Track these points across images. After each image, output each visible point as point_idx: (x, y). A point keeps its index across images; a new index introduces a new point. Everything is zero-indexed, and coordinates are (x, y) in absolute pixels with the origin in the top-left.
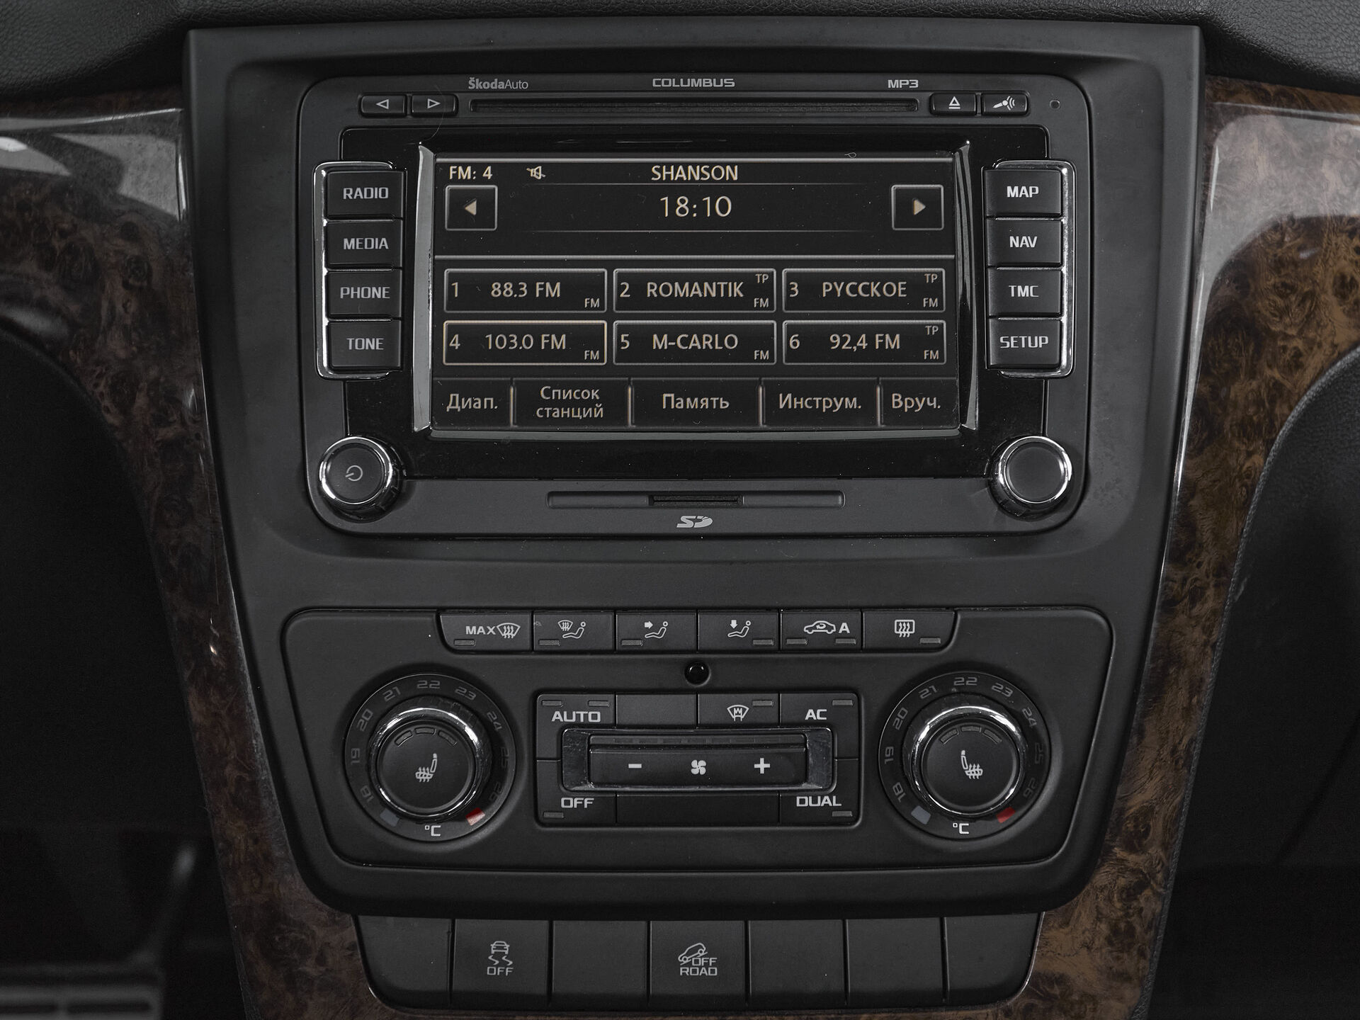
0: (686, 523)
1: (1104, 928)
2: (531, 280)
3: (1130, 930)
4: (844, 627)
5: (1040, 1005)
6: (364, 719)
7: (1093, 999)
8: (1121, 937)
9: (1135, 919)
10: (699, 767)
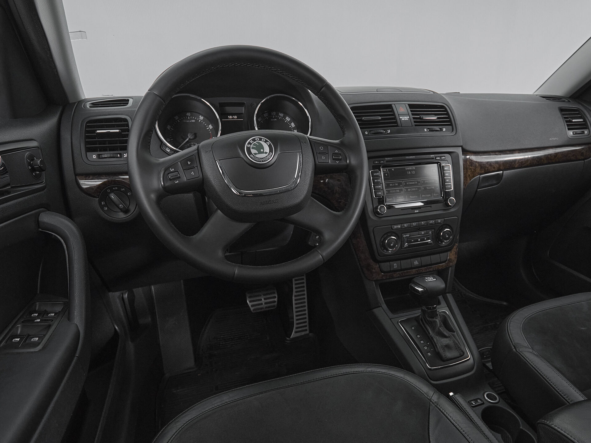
0: (416, 211)
1: (455, 253)
2: (394, 183)
5: (449, 262)
7: (453, 261)
9: (457, 251)
10: (419, 240)
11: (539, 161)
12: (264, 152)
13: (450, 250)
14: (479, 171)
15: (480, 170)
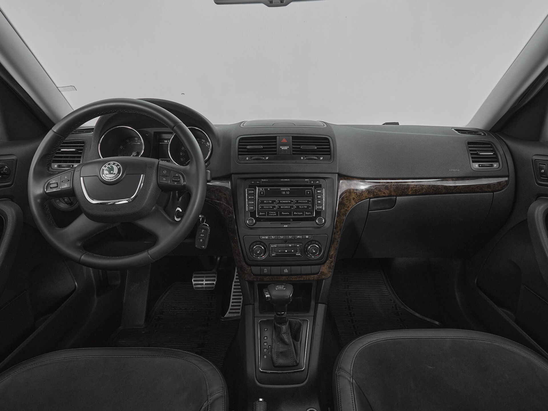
0: (285, 226)
1: (328, 267)
2: (268, 201)
3: (331, 267)
4: (301, 237)
5: (321, 275)
6: (252, 247)
7: (327, 274)
8: (329, 268)
9: (331, 266)
10: (286, 251)
11: (436, 190)
12: (113, 173)
13: (323, 263)
14: (366, 195)
15: (368, 194)
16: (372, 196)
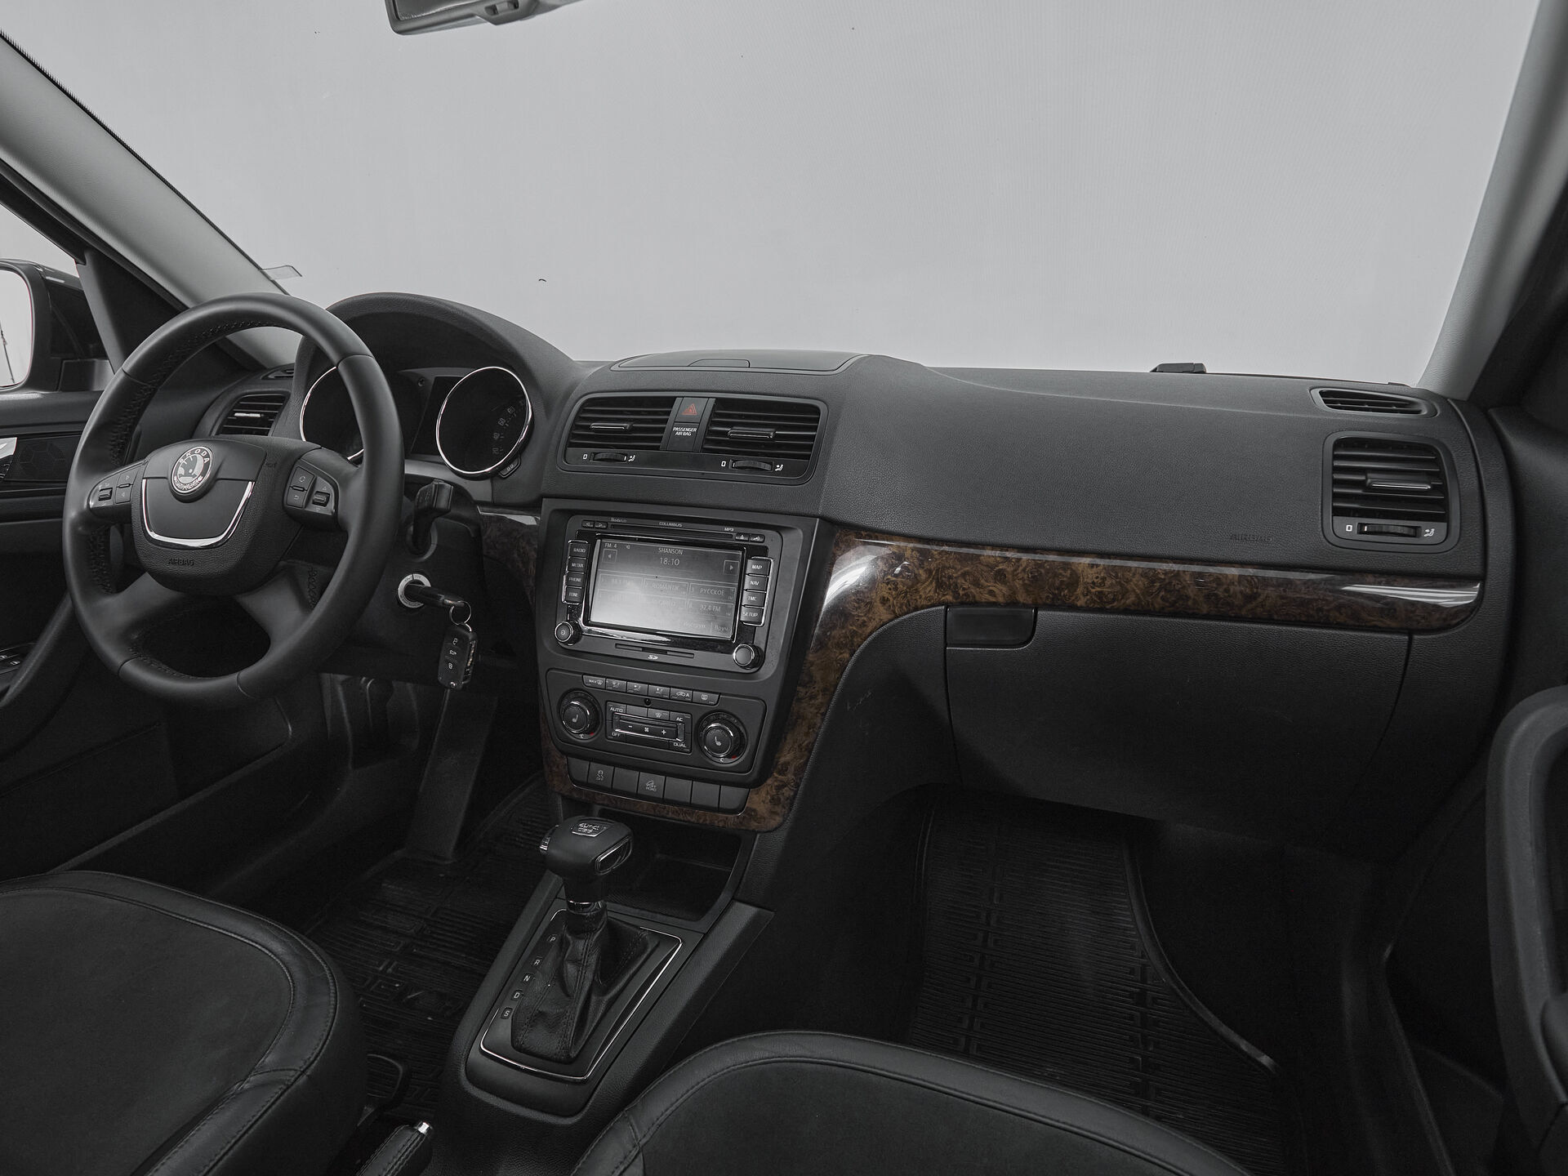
0: (651, 657)
1: (770, 797)
3: (779, 799)
4: (688, 695)
5: (748, 817)
7: (764, 818)
8: (775, 801)
9: (781, 796)
10: (647, 730)
12: (194, 474)
16: (949, 598)
